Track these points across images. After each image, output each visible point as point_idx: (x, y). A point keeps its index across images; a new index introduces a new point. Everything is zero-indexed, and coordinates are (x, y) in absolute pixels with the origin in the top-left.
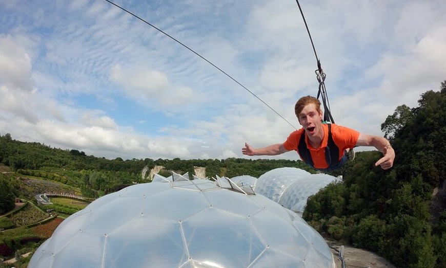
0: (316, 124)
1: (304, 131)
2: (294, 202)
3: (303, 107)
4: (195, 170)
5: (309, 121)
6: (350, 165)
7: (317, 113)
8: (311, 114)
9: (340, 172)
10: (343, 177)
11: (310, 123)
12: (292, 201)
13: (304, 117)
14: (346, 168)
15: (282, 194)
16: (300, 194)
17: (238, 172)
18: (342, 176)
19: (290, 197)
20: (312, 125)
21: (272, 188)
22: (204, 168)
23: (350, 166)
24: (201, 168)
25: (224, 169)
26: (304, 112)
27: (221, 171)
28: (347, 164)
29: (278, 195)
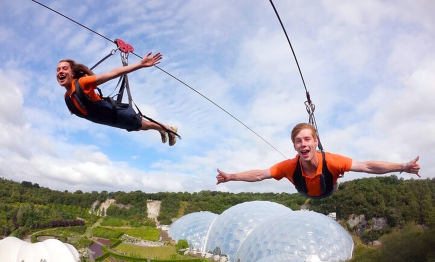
0: (311, 148)
1: (298, 157)
2: (255, 257)
3: (300, 131)
4: (148, 205)
5: (304, 144)
6: (348, 196)
7: (312, 138)
8: (307, 139)
9: (332, 207)
10: (337, 214)
11: (305, 146)
12: (252, 255)
13: (300, 141)
14: (342, 201)
15: (242, 240)
16: (266, 243)
17: (201, 207)
18: (335, 214)
19: (250, 248)
20: (307, 148)
21: (231, 231)
22: (160, 202)
23: (347, 198)
24: (157, 202)
25: (186, 203)
26: (299, 136)
27: (181, 205)
28: (342, 196)
29: (237, 241)
